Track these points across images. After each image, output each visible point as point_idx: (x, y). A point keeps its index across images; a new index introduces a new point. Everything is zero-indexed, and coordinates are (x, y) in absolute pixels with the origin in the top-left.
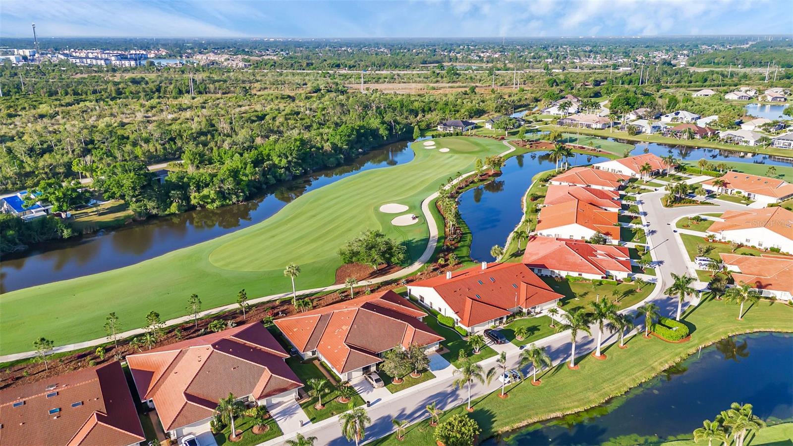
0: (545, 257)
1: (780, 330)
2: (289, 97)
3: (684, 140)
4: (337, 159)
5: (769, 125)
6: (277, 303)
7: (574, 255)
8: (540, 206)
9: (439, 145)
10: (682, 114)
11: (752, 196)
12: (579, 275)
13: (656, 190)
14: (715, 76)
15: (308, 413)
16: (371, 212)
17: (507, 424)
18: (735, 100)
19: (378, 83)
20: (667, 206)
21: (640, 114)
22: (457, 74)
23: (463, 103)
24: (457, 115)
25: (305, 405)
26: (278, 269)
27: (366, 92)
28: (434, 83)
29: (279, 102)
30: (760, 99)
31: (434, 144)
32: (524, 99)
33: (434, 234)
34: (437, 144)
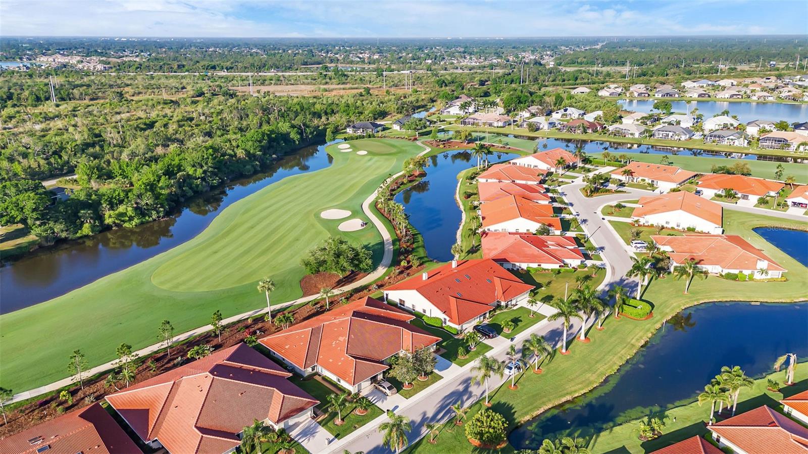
0: (504, 252)
1: (720, 300)
2: (172, 101)
3: (578, 135)
4: (253, 166)
5: (646, 118)
6: (250, 321)
7: (530, 247)
8: (476, 203)
9: (355, 148)
10: (570, 110)
11: (655, 182)
12: (539, 265)
13: (573, 182)
14: (583, 75)
15: (330, 430)
16: (312, 218)
17: (526, 414)
18: (607, 97)
19: (264, 85)
20: (587, 196)
21: (533, 111)
22: (345, 75)
23: (363, 105)
24: (362, 117)
25: (324, 422)
26: (238, 285)
27: (257, 95)
28: (323, 85)
29: (163, 108)
30: (628, 95)
31: (349, 146)
32: (420, 99)
33: (386, 235)
34: (352, 146)
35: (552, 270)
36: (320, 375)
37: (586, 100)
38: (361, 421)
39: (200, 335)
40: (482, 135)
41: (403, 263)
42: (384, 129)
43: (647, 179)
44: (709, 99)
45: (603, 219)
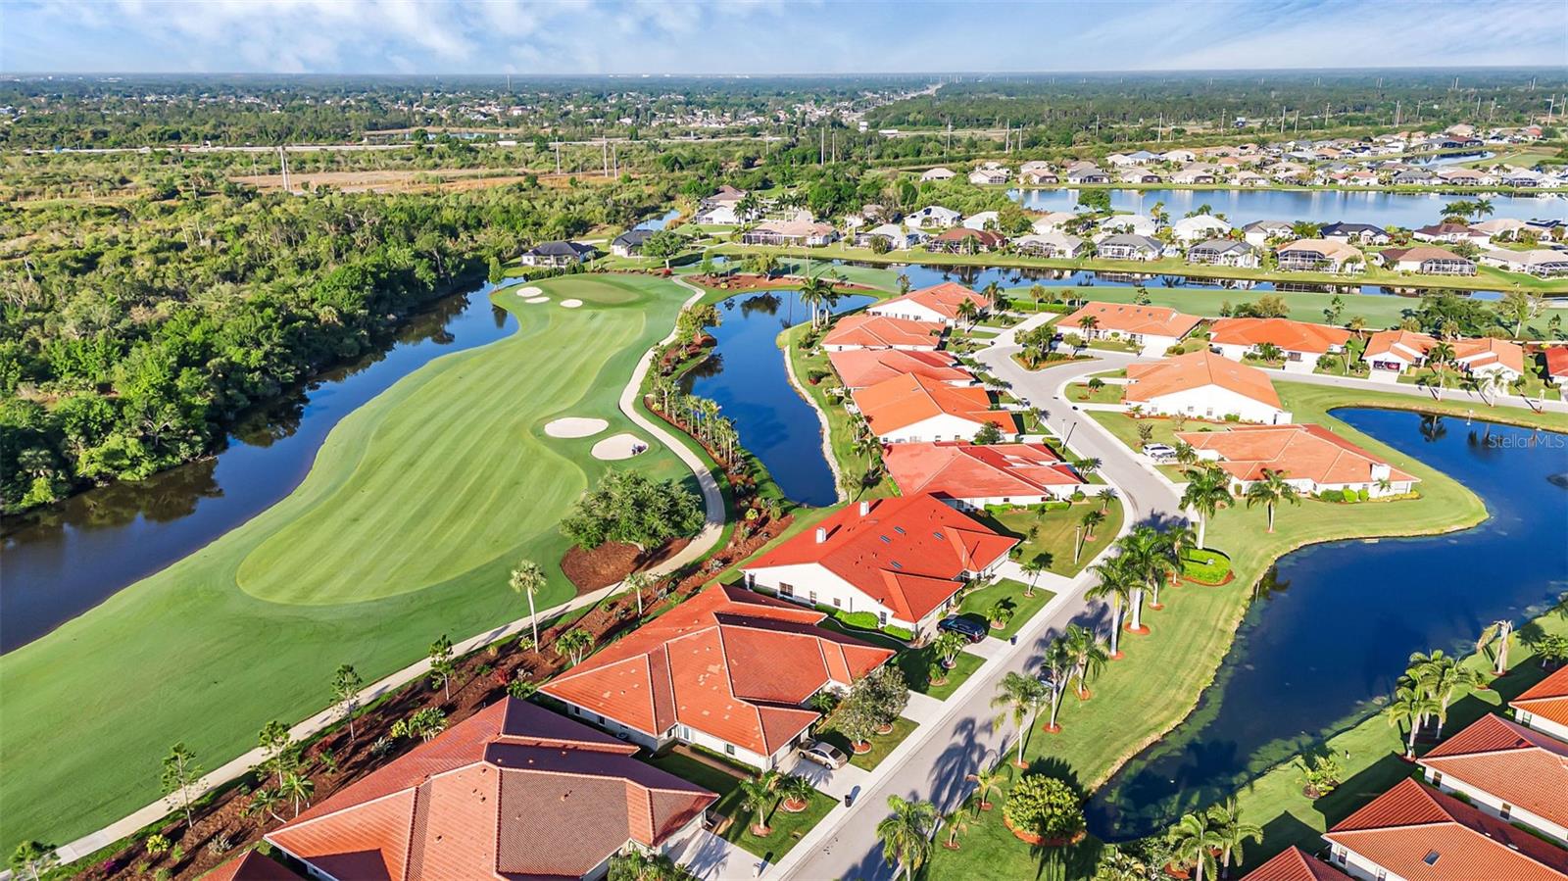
1: (1329, 539)
2: (114, 210)
3: (963, 257)
4: (356, 338)
6: (492, 652)
8: (837, 391)
9: (555, 295)
10: (936, 211)
11: (1138, 337)
12: (1005, 500)
13: (993, 343)
14: (931, 145)
16: (529, 438)
17: (1095, 774)
18: (987, 185)
19: (303, 173)
20: (1030, 368)
21: (869, 215)
22: (471, 150)
25: (732, 834)
26: (433, 583)
27: (301, 192)
28: (430, 169)
30: (1022, 180)
31: (540, 291)
32: (644, 196)
33: (697, 464)
34: (547, 291)
35: (1030, 507)
36: (684, 745)
37: (956, 193)
38: (801, 824)
39: (399, 691)
40: (792, 262)
41: (751, 515)
42: (599, 255)
43: (1121, 332)
44: (1159, 185)
45: (1075, 408)
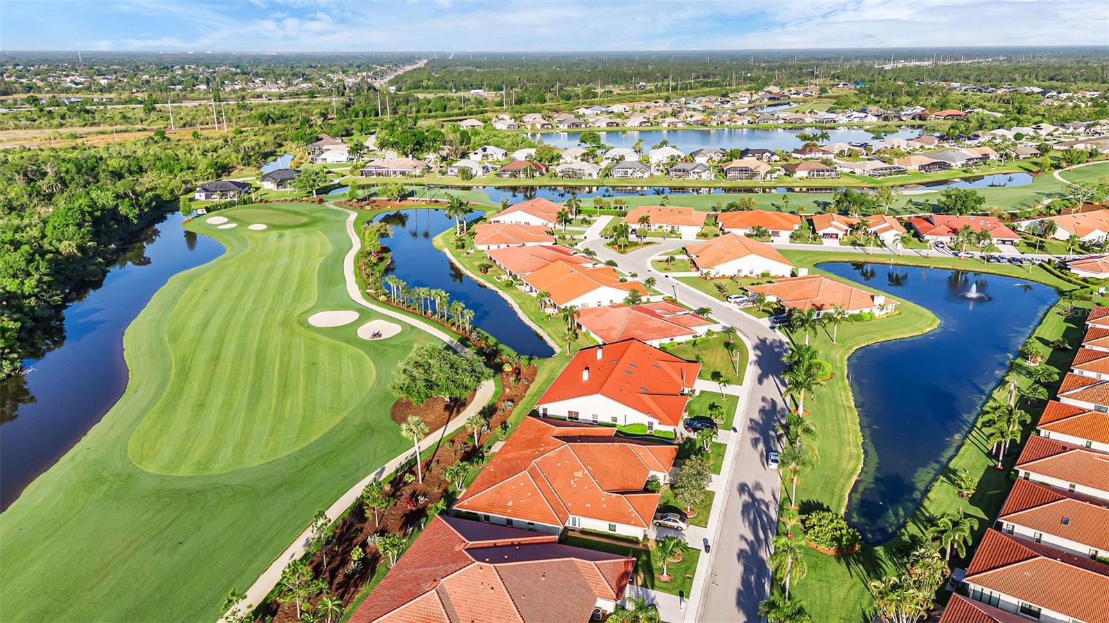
3: (522, 180)
6: (387, 487)
9: (243, 223)
10: (491, 149)
11: (676, 228)
12: (672, 340)
13: (585, 237)
15: (666, 590)
16: (302, 329)
17: (838, 505)
18: (505, 131)
20: (622, 253)
21: (444, 153)
25: (648, 584)
30: (529, 127)
31: (226, 220)
33: (446, 338)
34: (232, 219)
35: (687, 343)
36: (574, 531)
38: (687, 568)
40: (410, 189)
41: (507, 368)
43: (664, 225)
44: (617, 128)
45: (666, 276)
